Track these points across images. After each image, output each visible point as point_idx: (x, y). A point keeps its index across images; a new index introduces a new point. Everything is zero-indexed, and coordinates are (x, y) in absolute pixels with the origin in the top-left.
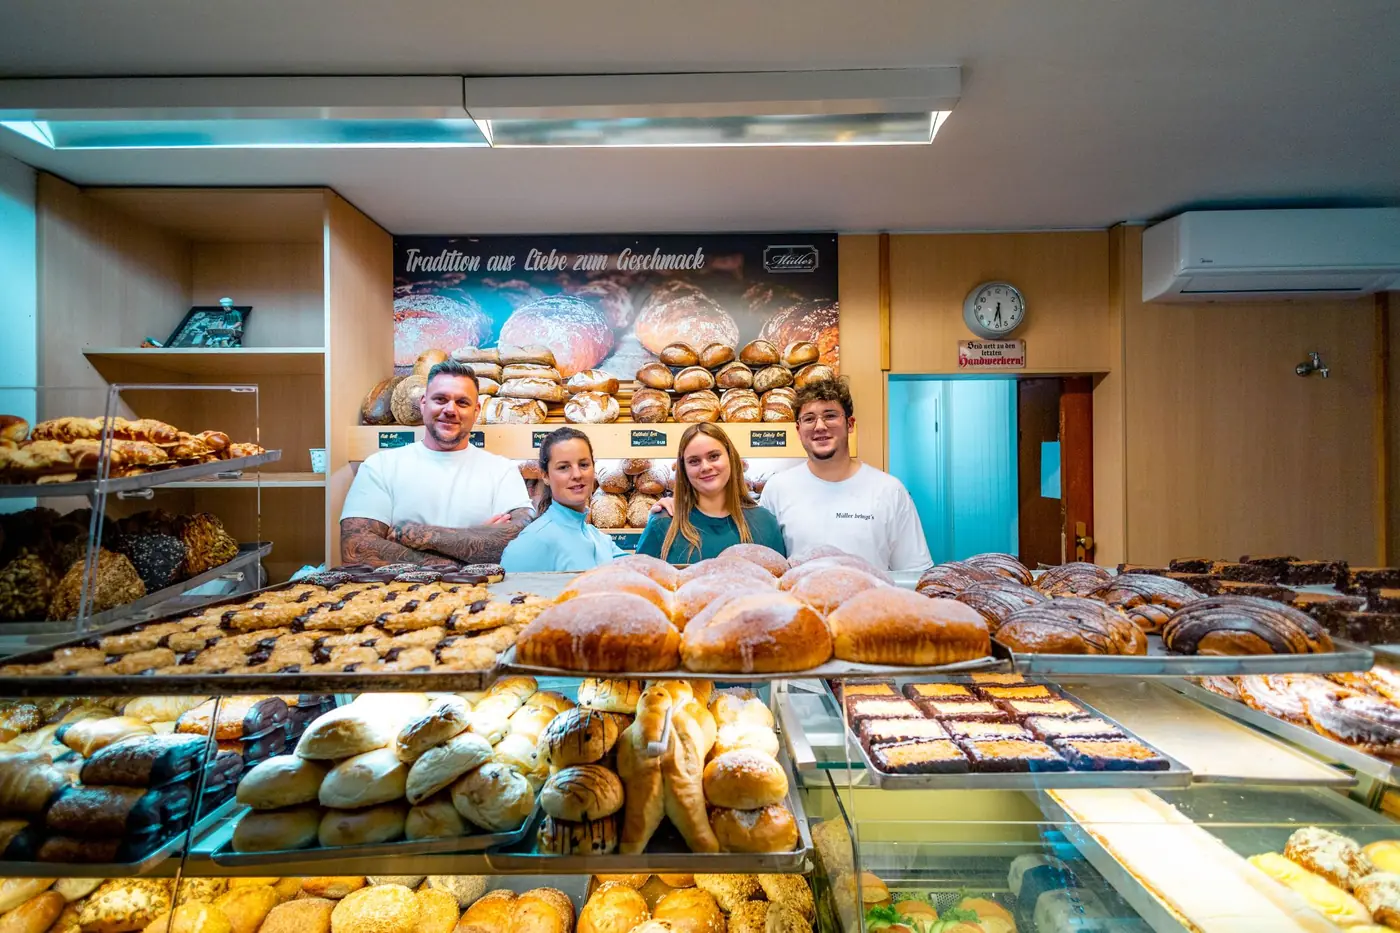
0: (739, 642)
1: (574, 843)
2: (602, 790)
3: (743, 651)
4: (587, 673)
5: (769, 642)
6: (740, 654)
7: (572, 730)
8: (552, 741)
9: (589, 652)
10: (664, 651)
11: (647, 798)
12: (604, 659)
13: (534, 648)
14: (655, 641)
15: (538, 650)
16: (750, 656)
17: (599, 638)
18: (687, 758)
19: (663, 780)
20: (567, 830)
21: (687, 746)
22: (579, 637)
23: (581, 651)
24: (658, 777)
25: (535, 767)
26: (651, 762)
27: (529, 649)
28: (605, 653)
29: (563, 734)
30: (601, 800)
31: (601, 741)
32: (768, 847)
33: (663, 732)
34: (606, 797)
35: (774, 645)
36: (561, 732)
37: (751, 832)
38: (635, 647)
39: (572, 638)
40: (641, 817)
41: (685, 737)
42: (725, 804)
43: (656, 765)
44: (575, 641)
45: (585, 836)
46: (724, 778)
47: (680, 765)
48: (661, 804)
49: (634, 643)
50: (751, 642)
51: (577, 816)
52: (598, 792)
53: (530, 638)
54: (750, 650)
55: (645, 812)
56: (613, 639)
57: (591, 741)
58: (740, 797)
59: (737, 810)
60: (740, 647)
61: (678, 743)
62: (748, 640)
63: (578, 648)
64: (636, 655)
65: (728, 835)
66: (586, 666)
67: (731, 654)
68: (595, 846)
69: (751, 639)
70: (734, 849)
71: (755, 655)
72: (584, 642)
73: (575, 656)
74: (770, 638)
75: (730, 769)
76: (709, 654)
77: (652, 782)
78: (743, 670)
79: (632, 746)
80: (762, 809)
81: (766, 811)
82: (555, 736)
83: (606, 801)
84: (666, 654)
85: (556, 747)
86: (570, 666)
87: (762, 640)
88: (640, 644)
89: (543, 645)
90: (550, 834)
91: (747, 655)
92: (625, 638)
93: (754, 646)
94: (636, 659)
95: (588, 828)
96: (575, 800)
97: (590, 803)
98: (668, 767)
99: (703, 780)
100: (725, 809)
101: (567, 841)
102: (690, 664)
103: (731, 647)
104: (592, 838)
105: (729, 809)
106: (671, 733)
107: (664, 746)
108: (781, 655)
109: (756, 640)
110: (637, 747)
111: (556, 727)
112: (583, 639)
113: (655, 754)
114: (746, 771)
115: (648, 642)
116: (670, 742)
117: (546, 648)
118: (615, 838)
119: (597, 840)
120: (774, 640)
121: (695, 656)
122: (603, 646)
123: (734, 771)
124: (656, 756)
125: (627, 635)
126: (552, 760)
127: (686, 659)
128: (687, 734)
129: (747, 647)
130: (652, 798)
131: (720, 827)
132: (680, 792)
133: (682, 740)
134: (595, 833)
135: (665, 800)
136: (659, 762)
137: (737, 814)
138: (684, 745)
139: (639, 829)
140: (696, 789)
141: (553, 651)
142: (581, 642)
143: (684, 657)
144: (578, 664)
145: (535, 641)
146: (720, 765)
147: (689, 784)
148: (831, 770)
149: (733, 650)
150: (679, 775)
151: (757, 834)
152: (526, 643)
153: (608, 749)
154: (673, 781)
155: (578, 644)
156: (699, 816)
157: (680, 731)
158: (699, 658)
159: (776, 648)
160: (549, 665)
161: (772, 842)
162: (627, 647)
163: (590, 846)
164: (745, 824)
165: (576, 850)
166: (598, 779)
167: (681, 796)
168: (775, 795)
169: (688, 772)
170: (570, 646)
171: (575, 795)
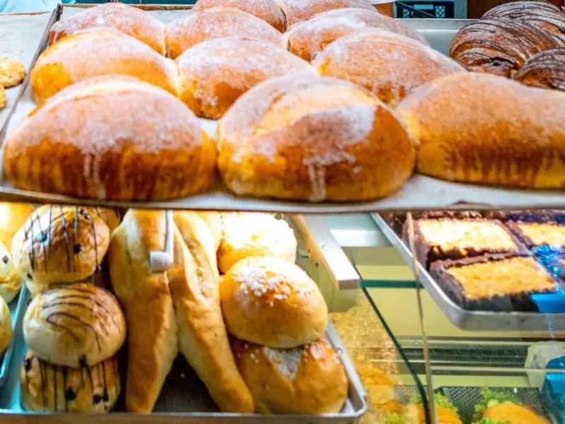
0: (306, 162)
1: (70, 395)
2: (102, 325)
3: (312, 173)
4: (103, 203)
5: (345, 162)
6: (308, 177)
7: (57, 239)
8: (33, 251)
9: (107, 177)
10: (201, 168)
11: (157, 331)
12: (128, 186)
13: (30, 166)
14: (191, 158)
15: (36, 169)
16: (322, 181)
17: (119, 156)
18: (200, 275)
19: (174, 306)
20: (59, 376)
21: (199, 257)
22: (93, 156)
23: (96, 174)
24: (167, 302)
25: (8, 273)
26: (155, 279)
27: (23, 165)
28: (128, 177)
29: (47, 243)
30: (102, 338)
31: (93, 252)
32: (319, 405)
33: (166, 236)
34: (107, 334)
35: (354, 165)
36: (44, 239)
37: (295, 383)
38: (167, 167)
39: (84, 156)
40: (151, 358)
41: (194, 244)
42: (254, 338)
43: (164, 285)
44: (87, 160)
45: (82, 384)
46: (252, 304)
47: (193, 283)
48: (174, 340)
49: (166, 162)
50: (323, 162)
51: (72, 361)
52: (98, 327)
53: (24, 151)
54: (321, 173)
55: (156, 351)
56: (139, 157)
57: (81, 254)
58: (274, 333)
59: (271, 348)
60: (307, 167)
61: (186, 253)
62: (318, 158)
63: (92, 171)
64: (169, 179)
65: (264, 386)
66: (102, 194)
67: (295, 177)
68: (97, 399)
69: (322, 157)
70: (275, 410)
71: (329, 180)
72: (101, 163)
73: (89, 182)
74: (347, 156)
75: (259, 294)
76: (263, 175)
77: (161, 311)
78: (312, 198)
79: (128, 253)
80: (301, 347)
81: (309, 351)
82: (36, 245)
83: (107, 339)
84: (203, 173)
85: (39, 261)
86: (80, 192)
87: (337, 159)
88: (173, 163)
89: (43, 162)
90: (38, 381)
91: (317, 180)
92: (153, 155)
93: (327, 168)
94: (167, 184)
95: (85, 374)
96: (71, 339)
97: (89, 343)
98: (179, 288)
99: (222, 304)
100: (254, 346)
101: (61, 393)
102: (236, 187)
103: (294, 168)
104: (92, 388)
105: (260, 346)
106: (175, 238)
107: (168, 257)
108: (362, 179)
109: (329, 158)
110: (134, 255)
111: (37, 233)
112: (98, 158)
113: (160, 268)
114: (280, 297)
115: (182, 159)
116: (176, 251)
117: (47, 168)
118: (118, 383)
119: (98, 391)
120: (352, 158)
121: (244, 178)
122: (126, 167)
123: (264, 297)
124: (161, 272)
125: (157, 152)
126: (34, 278)
127: (231, 180)
128: (196, 241)
129: (316, 168)
130: (163, 332)
131: (253, 374)
132: (197, 323)
133: (190, 247)
134: (96, 382)
135: (178, 334)
136: (167, 282)
137: (271, 355)
138: (194, 255)
139: (149, 374)
140: (215, 318)
141: (57, 172)
142: (96, 163)
143: (227, 176)
144: (91, 192)
145: (31, 154)
146: (243, 286)
147: (206, 311)
148: (369, 290)
149: (297, 172)
150: (193, 299)
151: (302, 386)
152: (17, 158)
153: (100, 260)
154: (186, 309)
155: (92, 165)
156: (224, 357)
157: (187, 235)
158: (249, 181)
159: (356, 170)
160: (51, 190)
161: (323, 399)
162: (156, 168)
163: (90, 400)
164: (284, 370)
165: (73, 404)
166: (96, 309)
167: (199, 329)
168: (317, 329)
169: (203, 294)
170: (81, 167)
171: (70, 332)
